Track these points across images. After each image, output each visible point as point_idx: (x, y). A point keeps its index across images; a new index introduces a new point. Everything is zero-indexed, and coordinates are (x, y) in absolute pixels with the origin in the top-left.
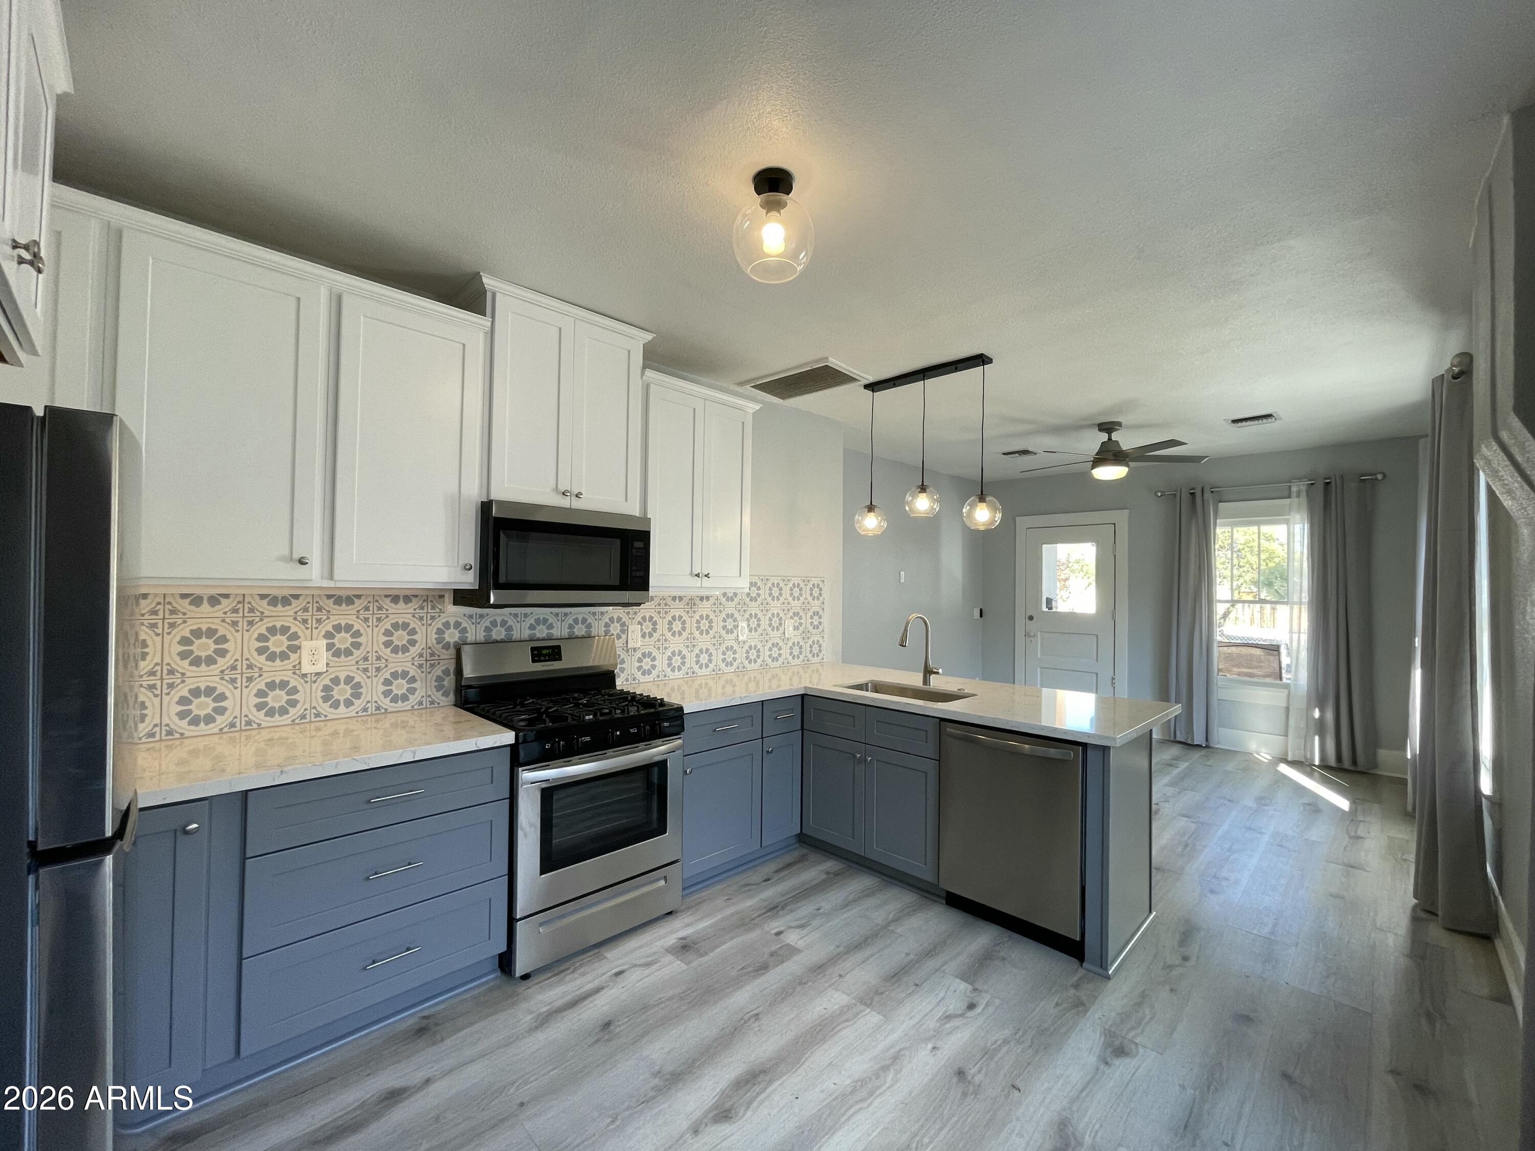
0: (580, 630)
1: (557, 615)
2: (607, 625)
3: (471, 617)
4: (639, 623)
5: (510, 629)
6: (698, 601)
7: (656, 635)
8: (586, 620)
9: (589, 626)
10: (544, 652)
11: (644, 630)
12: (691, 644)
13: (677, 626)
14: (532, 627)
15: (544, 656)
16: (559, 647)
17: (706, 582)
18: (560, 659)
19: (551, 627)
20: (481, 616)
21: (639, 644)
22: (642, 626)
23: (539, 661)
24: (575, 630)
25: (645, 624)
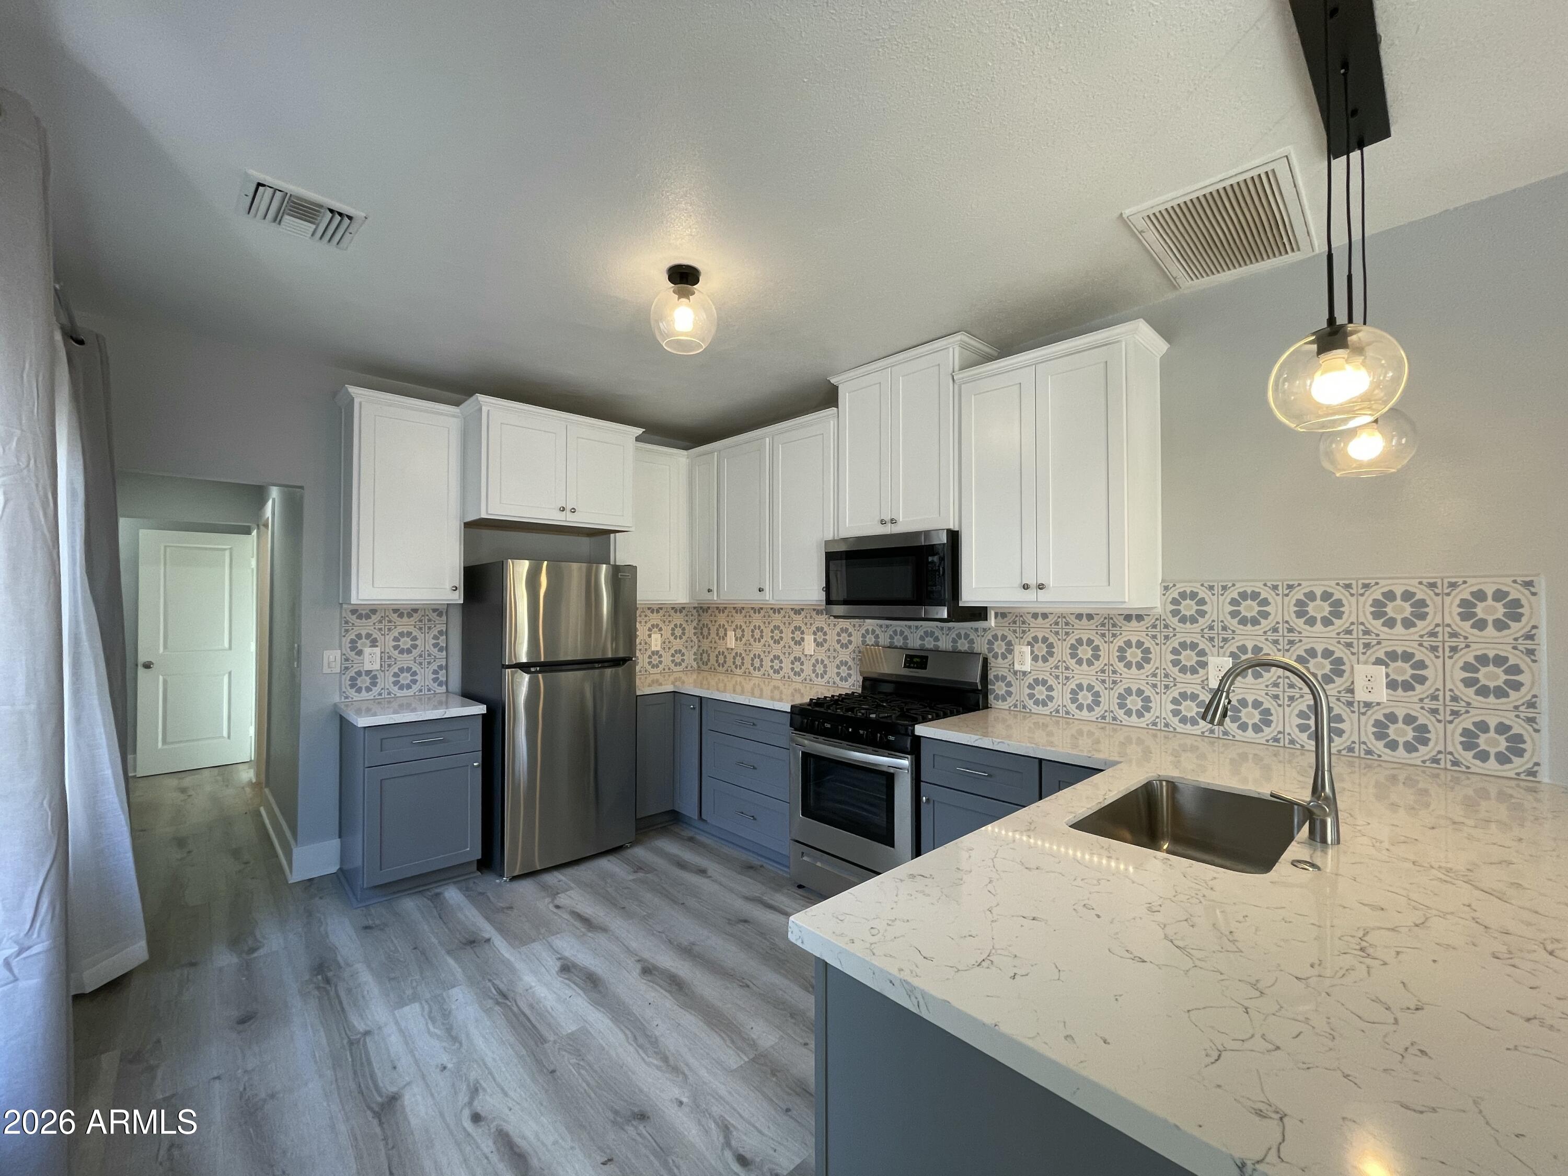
0: (963, 646)
1: (942, 629)
2: (990, 643)
3: (881, 626)
4: (1029, 644)
5: (906, 638)
6: (1120, 621)
7: (1052, 661)
8: (969, 635)
9: (972, 642)
10: (915, 660)
11: (1036, 652)
12: (1109, 678)
13: (1085, 652)
14: (922, 638)
15: (914, 663)
16: (926, 658)
17: (1043, 596)
18: (925, 668)
19: (937, 639)
20: (887, 626)
21: (1027, 667)
22: (1032, 646)
23: (909, 667)
24: (958, 645)
25: (1036, 646)
